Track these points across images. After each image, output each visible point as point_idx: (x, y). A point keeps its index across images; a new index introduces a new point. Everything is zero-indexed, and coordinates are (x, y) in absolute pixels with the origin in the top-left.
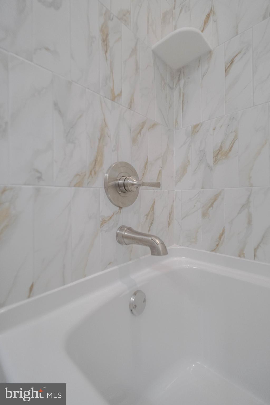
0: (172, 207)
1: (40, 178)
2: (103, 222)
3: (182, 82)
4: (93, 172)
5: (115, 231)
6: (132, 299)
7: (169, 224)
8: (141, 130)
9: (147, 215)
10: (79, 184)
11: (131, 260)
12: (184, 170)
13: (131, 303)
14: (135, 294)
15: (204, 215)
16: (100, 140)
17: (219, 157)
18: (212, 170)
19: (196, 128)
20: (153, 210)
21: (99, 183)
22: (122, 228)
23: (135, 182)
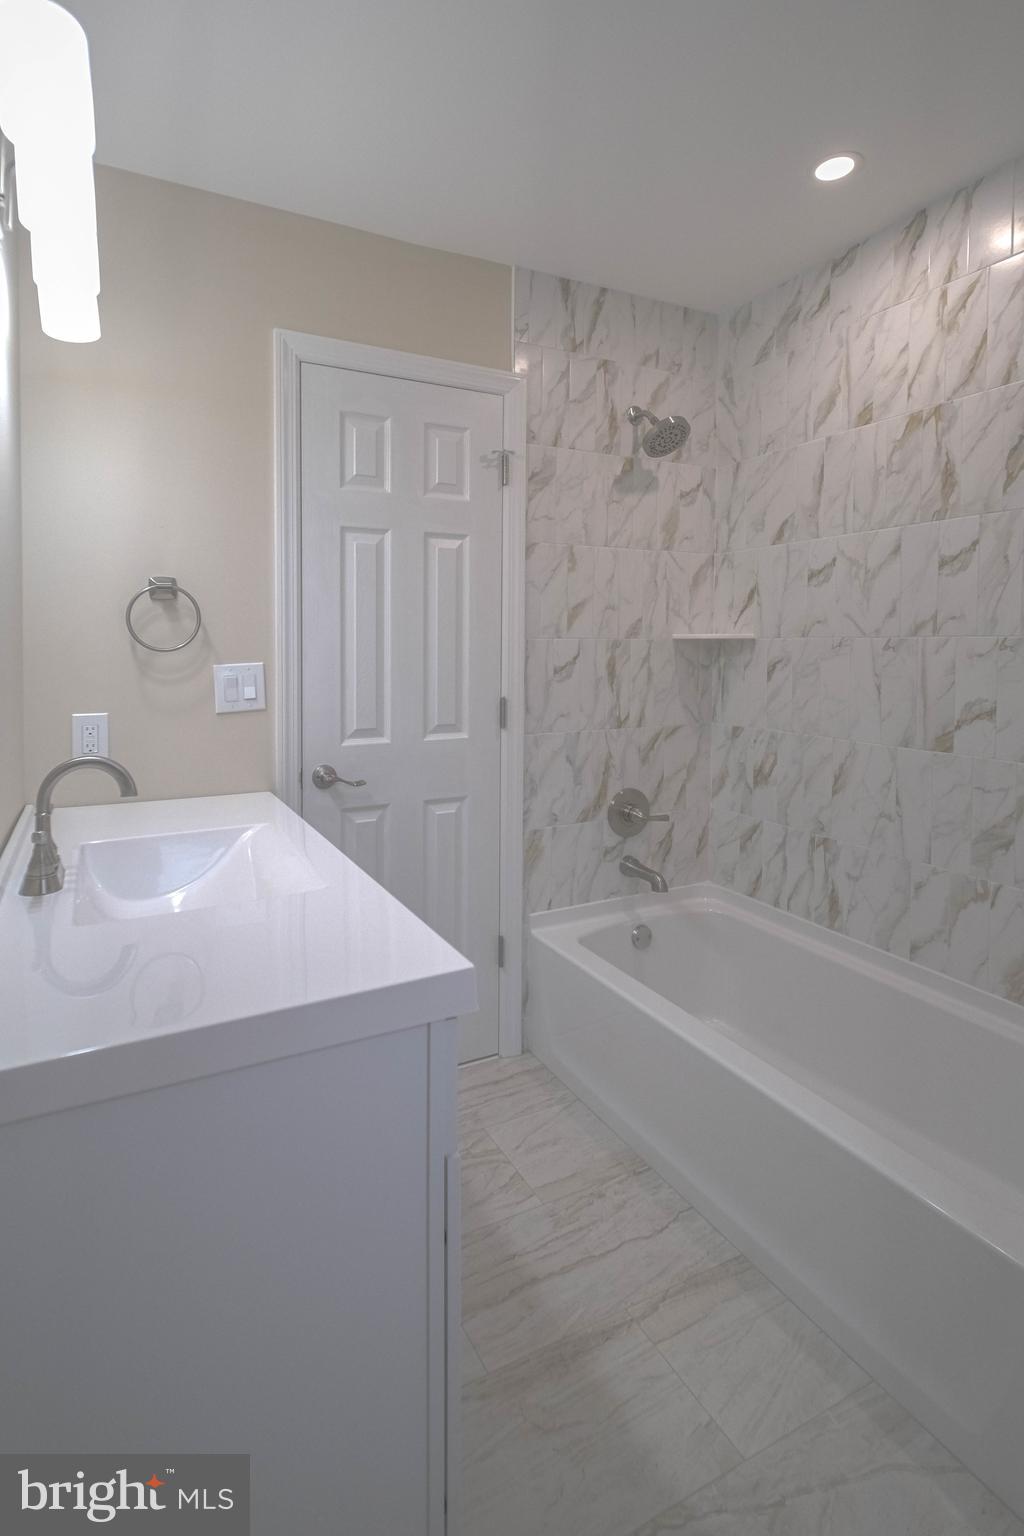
0: (705, 829)
1: (556, 820)
2: (607, 852)
3: (722, 660)
4: (597, 806)
5: (618, 862)
6: (635, 932)
7: (698, 853)
8: (653, 745)
9: (661, 843)
10: (584, 820)
11: (637, 893)
12: (721, 781)
13: (633, 935)
14: (638, 928)
15: (743, 848)
16: (604, 774)
17: (759, 779)
18: (751, 792)
19: (736, 731)
20: (670, 836)
21: (603, 814)
22: (627, 858)
23: (640, 815)
